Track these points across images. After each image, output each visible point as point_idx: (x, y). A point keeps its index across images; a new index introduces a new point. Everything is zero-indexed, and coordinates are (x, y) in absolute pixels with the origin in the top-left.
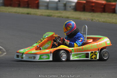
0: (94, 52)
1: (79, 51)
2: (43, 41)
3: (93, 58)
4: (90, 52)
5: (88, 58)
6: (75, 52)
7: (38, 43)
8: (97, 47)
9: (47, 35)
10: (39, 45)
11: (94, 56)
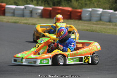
0: (87, 56)
1: (74, 55)
2: (40, 46)
3: (86, 62)
4: (83, 57)
5: (82, 62)
6: (71, 56)
7: (36, 48)
8: (90, 52)
9: (43, 41)
10: (36, 50)
11: (87, 60)
